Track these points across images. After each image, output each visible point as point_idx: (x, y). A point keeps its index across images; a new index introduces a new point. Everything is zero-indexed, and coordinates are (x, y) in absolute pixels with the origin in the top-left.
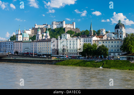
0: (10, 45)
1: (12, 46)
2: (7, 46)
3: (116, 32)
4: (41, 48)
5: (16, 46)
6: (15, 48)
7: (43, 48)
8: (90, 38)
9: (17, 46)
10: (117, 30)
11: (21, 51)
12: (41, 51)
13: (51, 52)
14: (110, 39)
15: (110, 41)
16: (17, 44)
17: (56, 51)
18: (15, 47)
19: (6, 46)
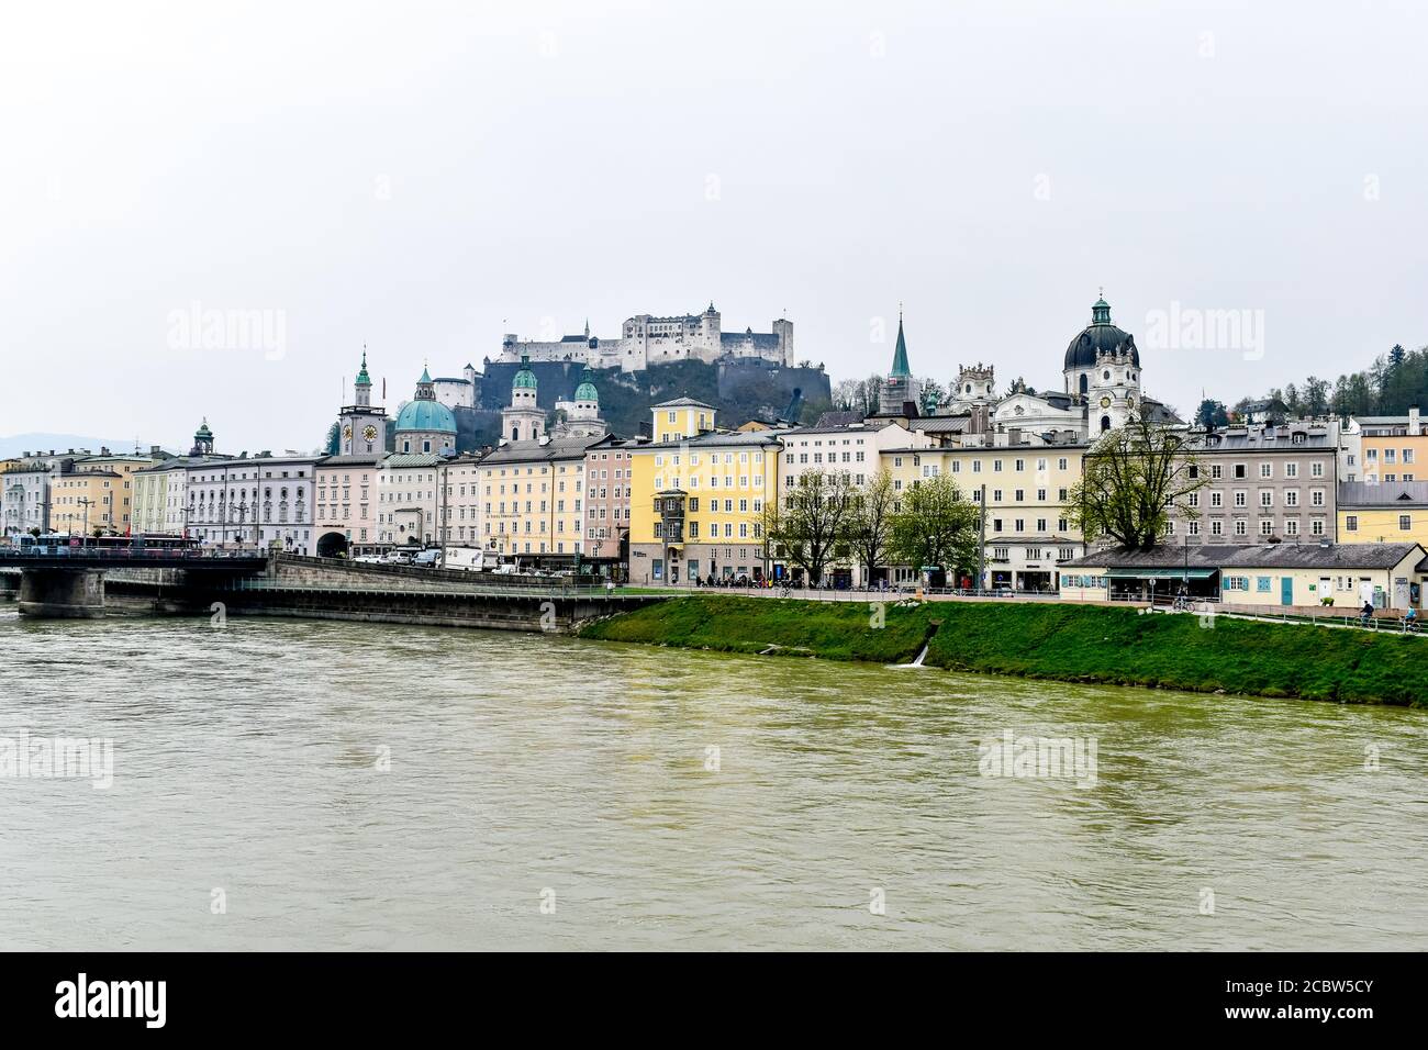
0: (292, 488)
1: (300, 492)
2: (268, 493)
3: (1074, 389)
4: (509, 509)
5: (329, 493)
6: (328, 511)
7: (522, 508)
8: (860, 436)
9: (341, 493)
10: (1084, 379)
11: (364, 531)
12: (508, 529)
13: (581, 537)
14: (1006, 444)
15: (1004, 459)
16: (341, 481)
17: (614, 531)
18: (328, 501)
19: (262, 493)
